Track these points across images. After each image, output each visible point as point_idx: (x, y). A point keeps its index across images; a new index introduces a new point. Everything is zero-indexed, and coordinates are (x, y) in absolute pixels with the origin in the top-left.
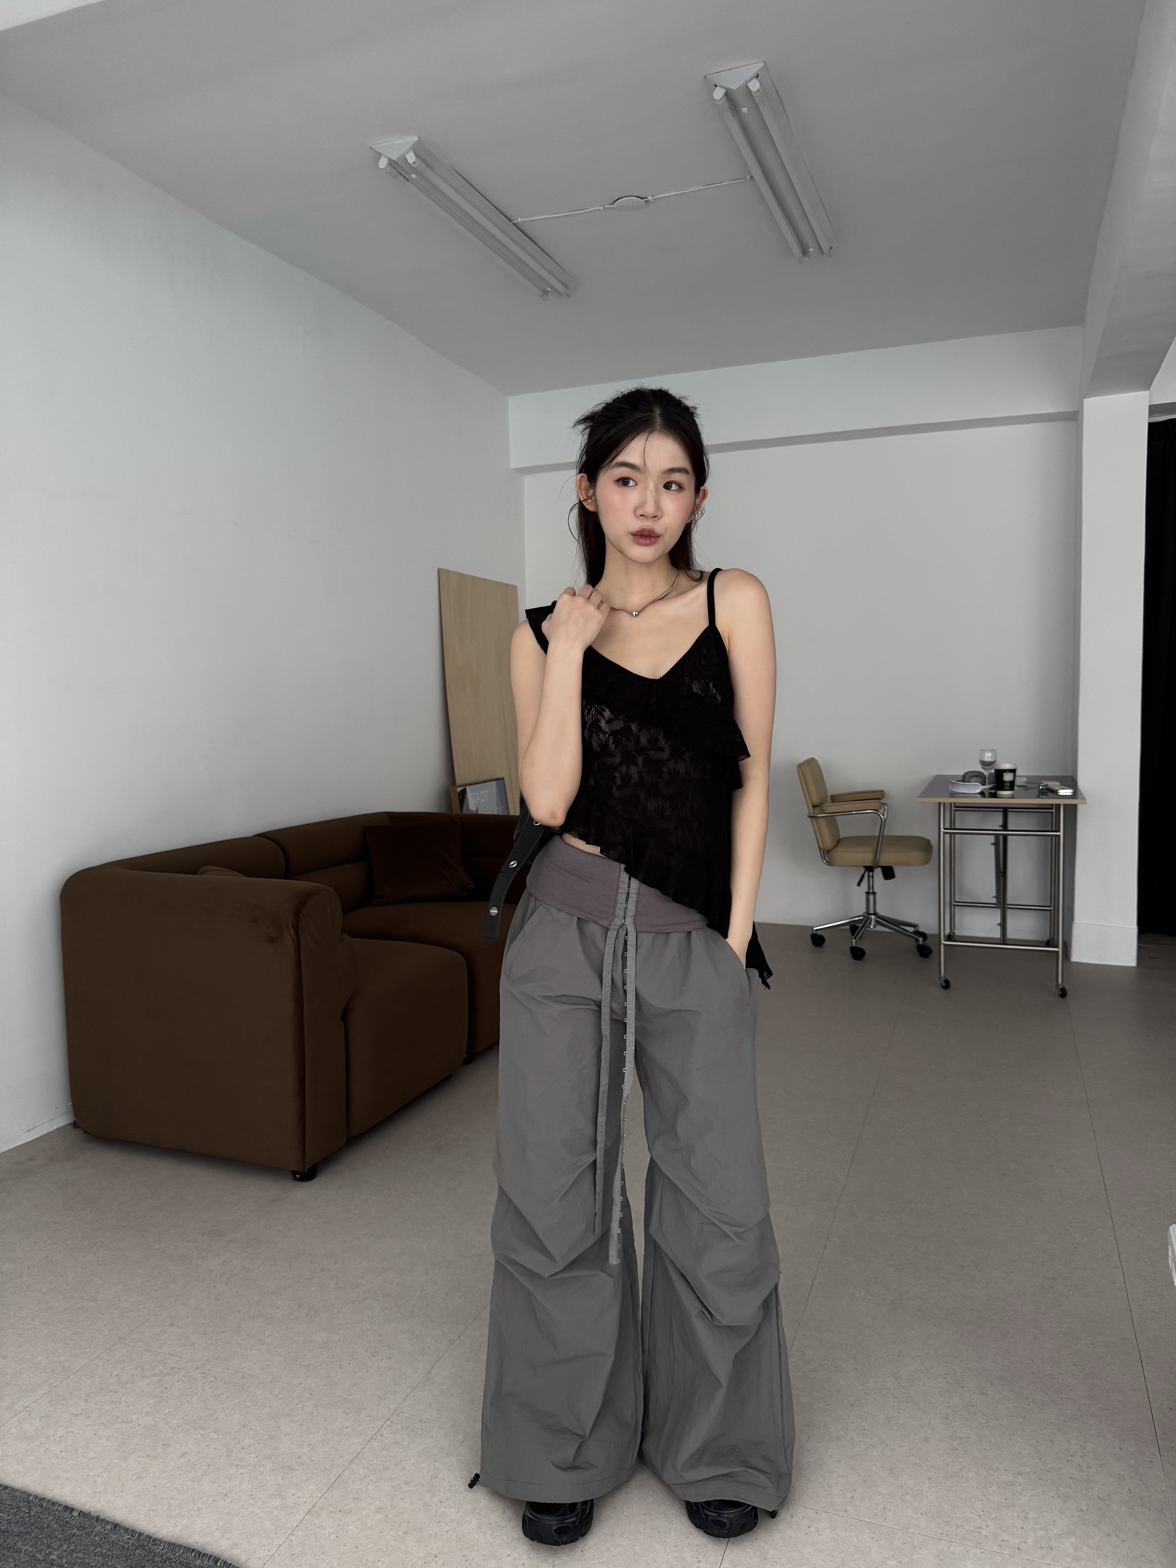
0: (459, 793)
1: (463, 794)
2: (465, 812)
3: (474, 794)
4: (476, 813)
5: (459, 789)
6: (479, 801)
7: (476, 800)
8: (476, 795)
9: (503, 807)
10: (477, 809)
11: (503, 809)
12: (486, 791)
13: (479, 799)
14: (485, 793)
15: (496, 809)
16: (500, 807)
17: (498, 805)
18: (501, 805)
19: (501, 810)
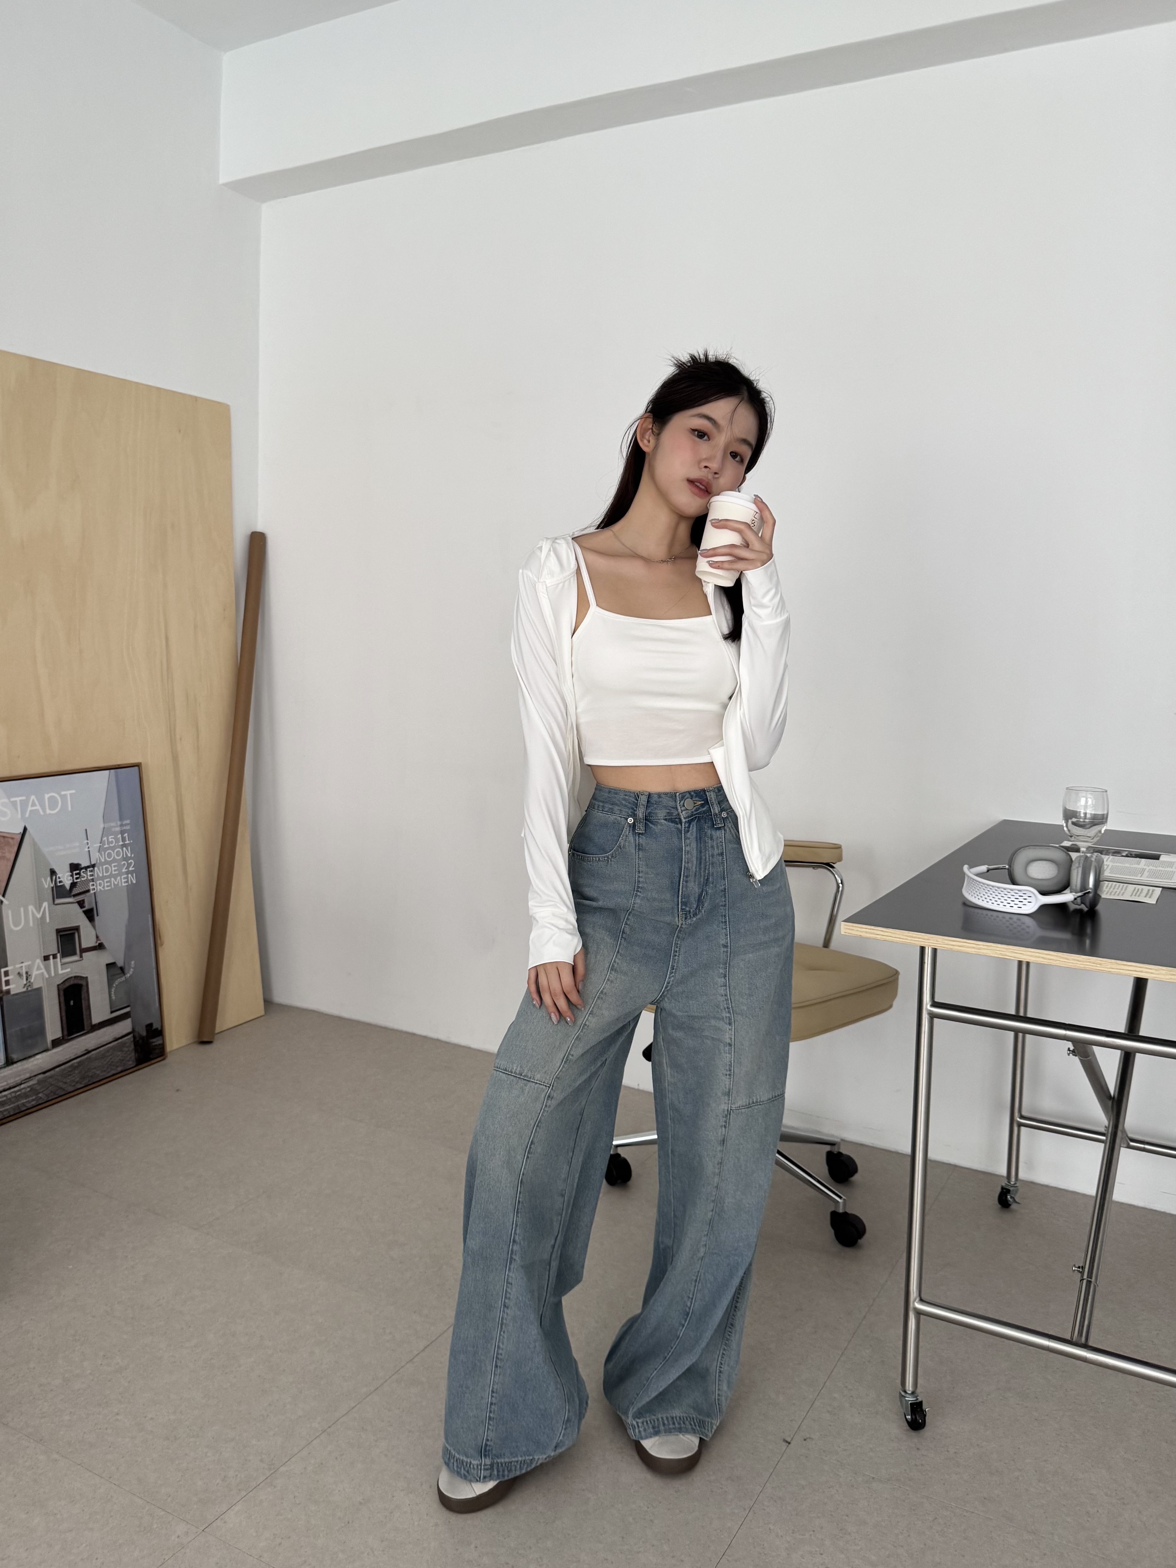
3: (18, 799)
6: (35, 811)
8: (25, 802)
9: (128, 822)
10: (25, 829)
11: (128, 827)
12: (68, 793)
13: (38, 807)
14: (63, 797)
15: (102, 826)
16: (119, 823)
17: (105, 819)
18: (121, 819)
19: (118, 829)
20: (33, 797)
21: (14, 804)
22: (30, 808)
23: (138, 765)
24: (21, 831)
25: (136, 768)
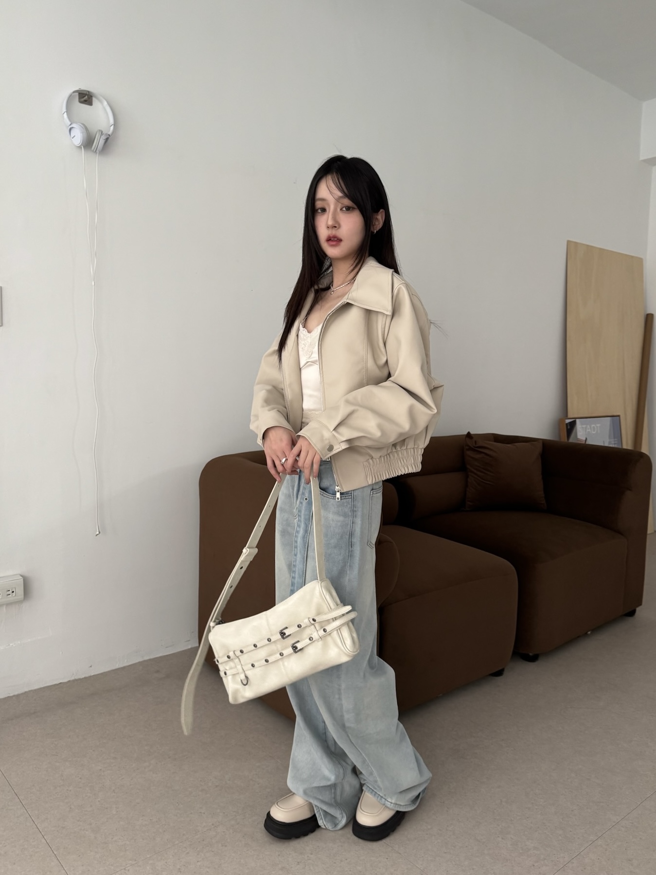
0: (567, 424)
1: (572, 426)
2: (572, 440)
3: (584, 426)
4: (584, 443)
5: (568, 421)
6: (589, 432)
7: (586, 431)
8: (586, 428)
9: (616, 440)
10: (586, 439)
11: (616, 442)
12: (598, 425)
13: (590, 430)
14: (597, 427)
15: (608, 440)
16: (613, 440)
17: (610, 438)
18: (614, 438)
19: (613, 442)
20: (588, 426)
21: (583, 428)
22: (588, 430)
23: (619, 416)
24: (584, 439)
25: (618, 418)
